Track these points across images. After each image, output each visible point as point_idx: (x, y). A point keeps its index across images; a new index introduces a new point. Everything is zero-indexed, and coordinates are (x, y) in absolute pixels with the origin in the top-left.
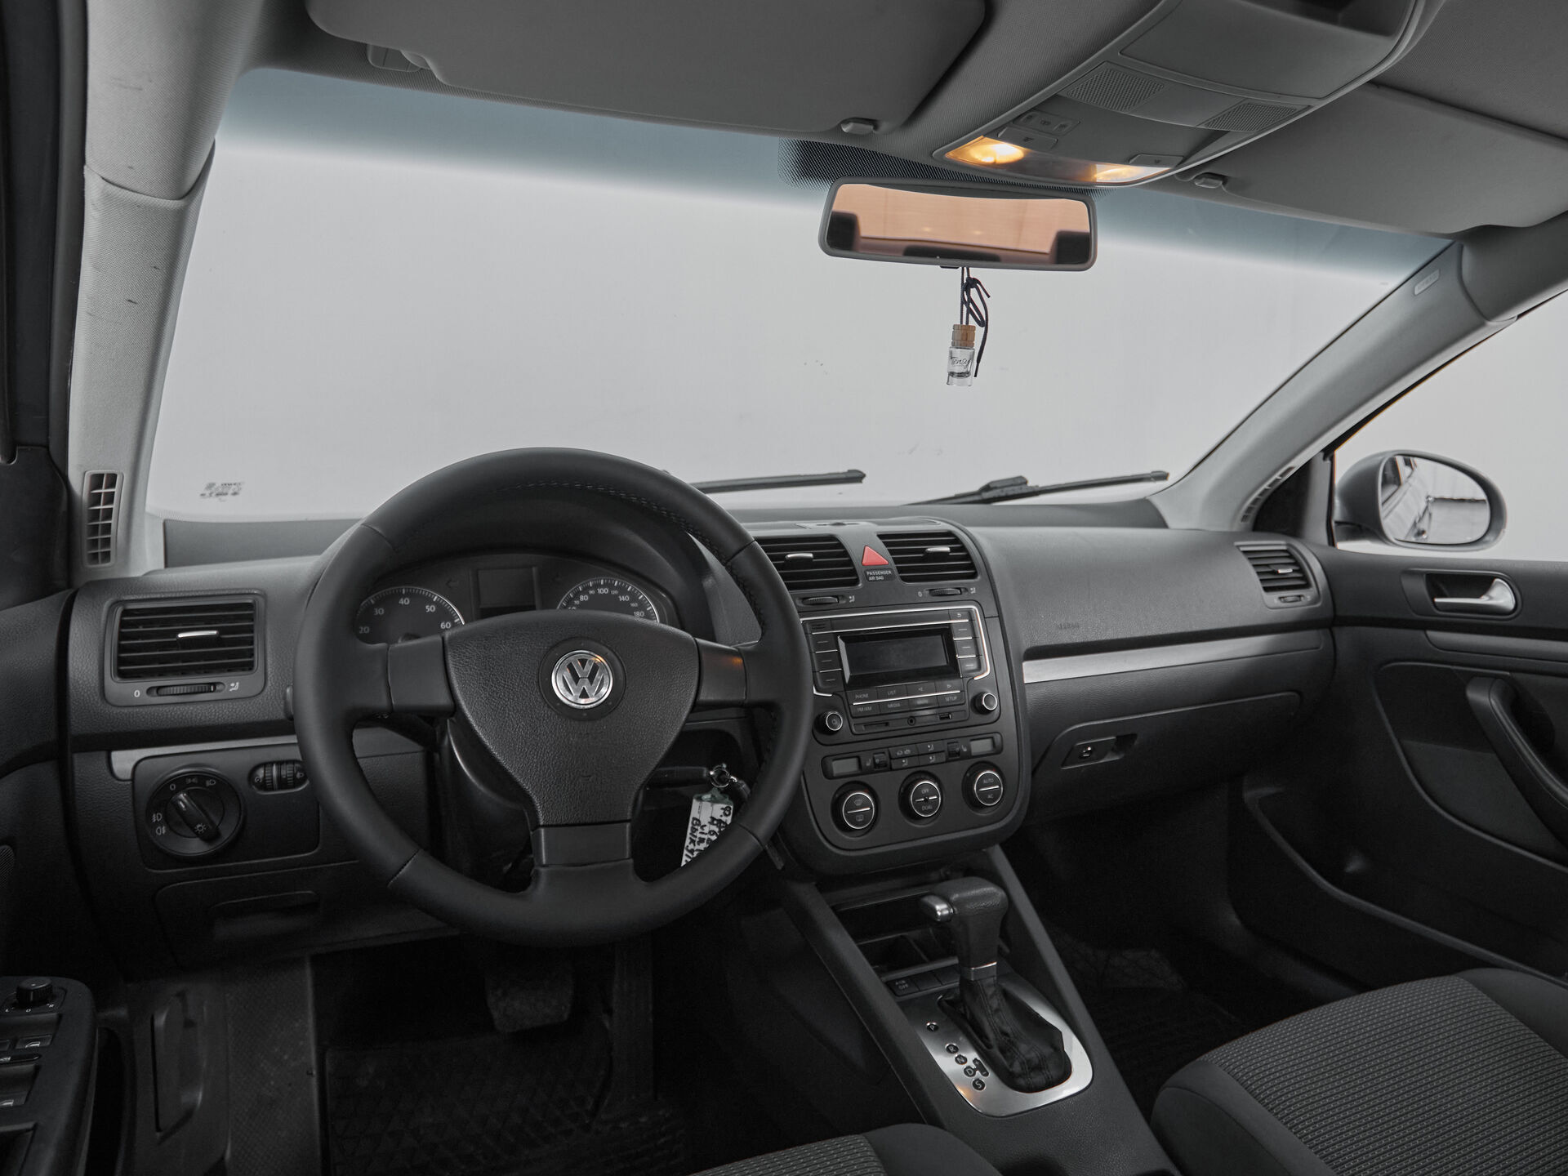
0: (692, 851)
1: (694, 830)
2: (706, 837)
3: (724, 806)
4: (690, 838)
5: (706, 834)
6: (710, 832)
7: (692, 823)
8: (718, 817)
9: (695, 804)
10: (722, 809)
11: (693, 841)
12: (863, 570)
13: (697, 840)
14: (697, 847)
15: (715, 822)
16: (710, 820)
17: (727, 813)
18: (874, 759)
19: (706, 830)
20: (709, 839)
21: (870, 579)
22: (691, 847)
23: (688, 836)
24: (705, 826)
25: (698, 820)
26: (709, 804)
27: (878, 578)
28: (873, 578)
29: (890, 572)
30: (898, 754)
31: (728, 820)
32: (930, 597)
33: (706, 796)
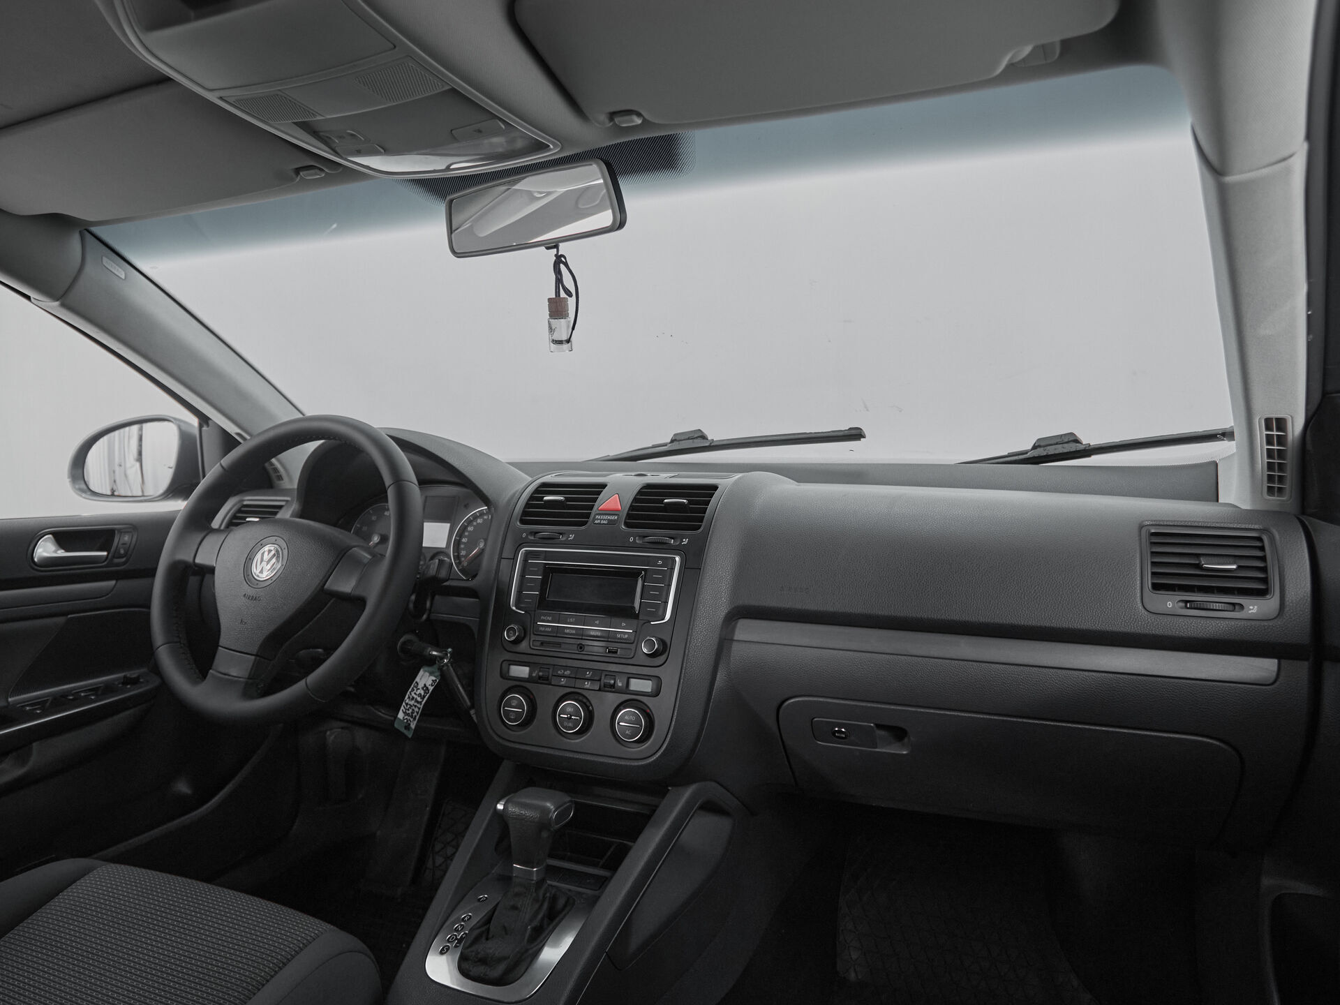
0: (407, 704)
1: (413, 690)
2: (415, 696)
3: (434, 678)
4: (409, 695)
5: (417, 695)
7: (414, 685)
8: (427, 685)
9: (421, 672)
10: (432, 680)
11: (409, 698)
12: (596, 513)
13: (411, 697)
14: (410, 702)
15: (425, 688)
16: (423, 686)
17: (433, 684)
19: (418, 692)
20: (417, 699)
21: (596, 522)
22: (407, 701)
23: (408, 693)
24: (419, 689)
25: (417, 684)
26: (428, 674)
27: (602, 522)
28: (599, 521)
29: (616, 518)
30: (559, 672)
31: (431, 688)
32: (641, 542)
33: (430, 669)
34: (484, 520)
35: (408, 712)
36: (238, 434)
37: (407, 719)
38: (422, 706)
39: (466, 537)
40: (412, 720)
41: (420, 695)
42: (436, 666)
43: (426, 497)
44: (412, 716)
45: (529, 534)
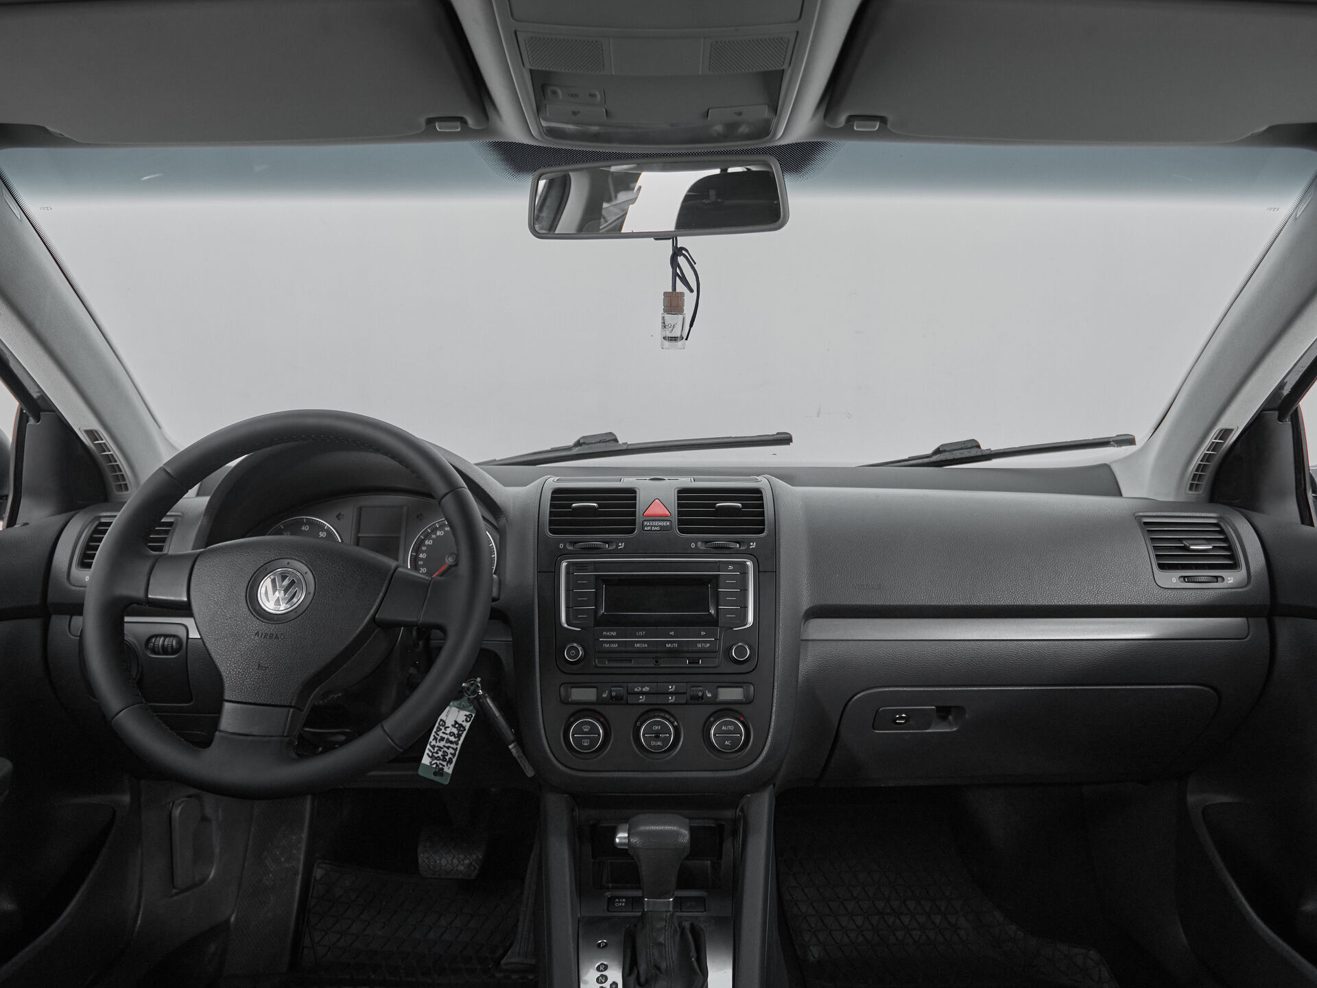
0: (433, 747)
1: (439, 729)
2: (446, 736)
3: (468, 713)
4: (434, 736)
5: (447, 734)
6: (450, 733)
7: (439, 723)
8: (460, 722)
9: (446, 709)
10: (465, 715)
11: (435, 739)
12: (642, 520)
13: (439, 738)
14: (438, 744)
15: (457, 726)
16: (453, 723)
17: (468, 720)
18: (611, 692)
19: (448, 731)
20: (448, 739)
21: (646, 528)
22: (434, 743)
23: (433, 733)
24: (448, 727)
25: (444, 722)
26: (457, 710)
27: (653, 529)
28: (649, 528)
29: (668, 523)
30: (636, 690)
31: (467, 725)
32: (703, 548)
33: (456, 703)
34: (446, 532)
35: (436, 755)
37: (436, 763)
38: (459, 747)
39: (423, 552)
40: (445, 763)
41: (452, 734)
42: (465, 698)
43: (360, 508)
44: (444, 760)
45: (567, 544)
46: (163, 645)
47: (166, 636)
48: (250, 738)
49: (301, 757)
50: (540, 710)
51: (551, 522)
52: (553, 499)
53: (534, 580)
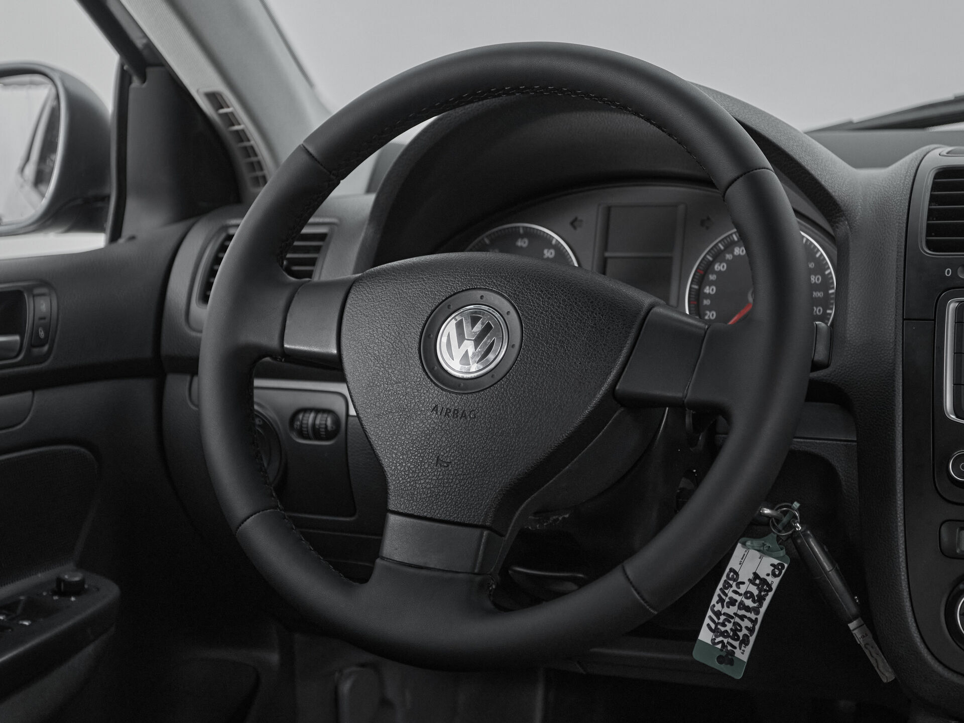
0: (718, 614)
1: (727, 585)
3: (776, 562)
4: (719, 596)
5: (740, 595)
6: (746, 592)
7: (728, 576)
8: (763, 576)
9: (739, 550)
10: (772, 565)
11: (721, 600)
13: (727, 600)
14: (725, 610)
15: (757, 582)
16: (751, 576)
17: (777, 573)
19: (743, 589)
20: (742, 603)
22: (718, 607)
23: (718, 591)
24: (743, 583)
25: (736, 573)
26: (758, 554)
31: (775, 582)
33: (757, 543)
35: (723, 629)
36: (215, 98)
37: (722, 642)
38: (760, 617)
39: (711, 283)
40: (736, 644)
41: (748, 595)
42: (772, 536)
43: (609, 209)
44: (735, 637)
45: (960, 269)
46: (314, 425)
47: (318, 411)
48: (424, 572)
49: (501, 609)
50: (903, 565)
51: (931, 230)
52: (935, 186)
53: (896, 334)
